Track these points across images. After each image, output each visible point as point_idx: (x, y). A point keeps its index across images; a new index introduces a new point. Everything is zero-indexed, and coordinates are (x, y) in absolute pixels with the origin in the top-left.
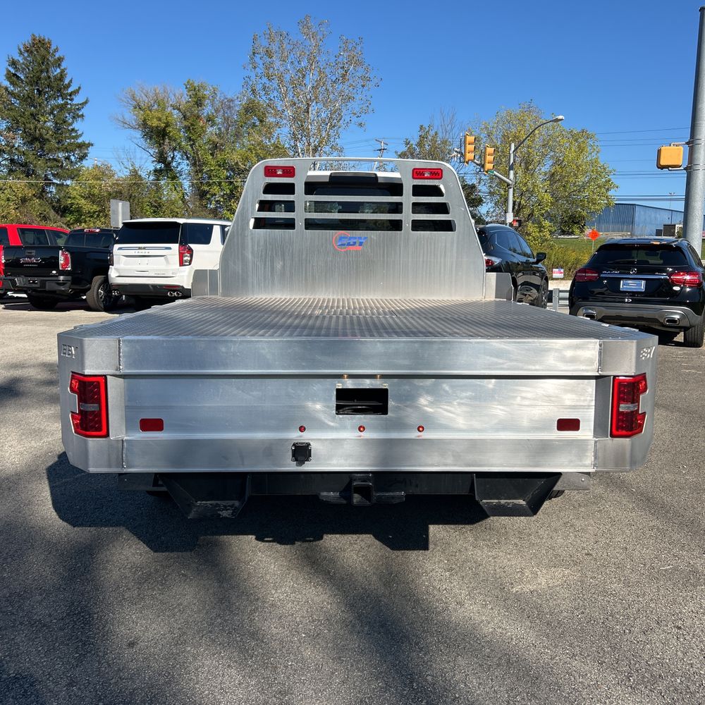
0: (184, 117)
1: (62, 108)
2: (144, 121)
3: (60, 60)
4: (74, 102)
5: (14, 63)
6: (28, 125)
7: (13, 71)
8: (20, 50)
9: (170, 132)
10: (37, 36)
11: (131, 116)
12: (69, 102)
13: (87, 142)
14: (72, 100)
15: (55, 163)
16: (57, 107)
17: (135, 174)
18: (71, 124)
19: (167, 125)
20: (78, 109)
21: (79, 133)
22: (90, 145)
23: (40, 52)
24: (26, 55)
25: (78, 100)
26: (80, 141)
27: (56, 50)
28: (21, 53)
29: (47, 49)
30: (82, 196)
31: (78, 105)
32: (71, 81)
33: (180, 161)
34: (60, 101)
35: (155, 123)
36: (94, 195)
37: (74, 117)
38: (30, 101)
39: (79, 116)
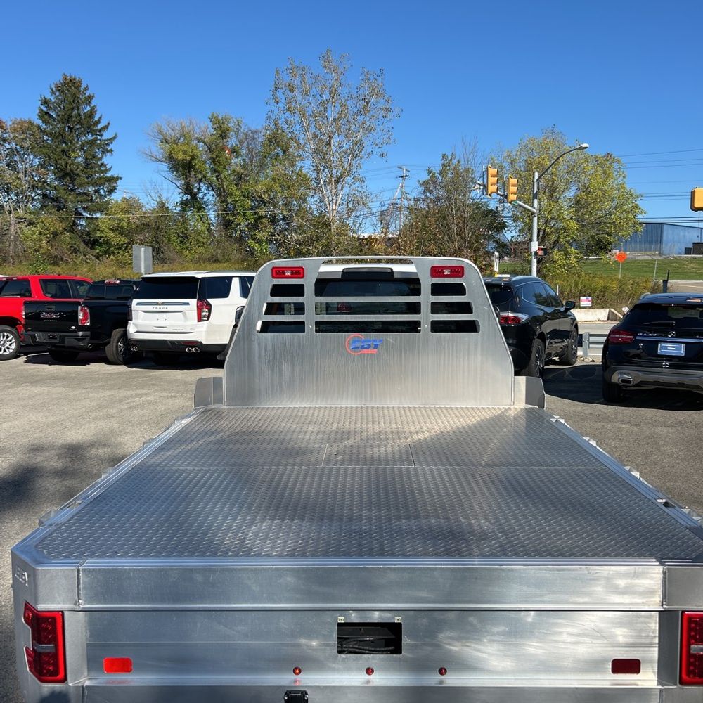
0: (209, 149)
1: (92, 143)
2: (171, 153)
3: (90, 97)
4: (103, 138)
5: (46, 102)
6: (59, 162)
7: (45, 110)
8: (52, 90)
9: (195, 164)
10: (68, 75)
11: (158, 150)
12: (99, 137)
13: (116, 176)
14: (101, 135)
15: (85, 197)
16: (87, 143)
17: (162, 206)
18: (100, 159)
19: (193, 158)
20: (108, 144)
21: (108, 167)
22: (119, 178)
23: (71, 91)
24: (57, 94)
25: (107, 135)
26: (109, 175)
27: (86, 89)
28: (53, 93)
29: (78, 88)
30: (111, 229)
31: (107, 140)
32: (100, 118)
33: (205, 192)
34: (90, 137)
35: (181, 156)
36: (122, 228)
37: (103, 153)
38: (60, 137)
39: (108, 151)
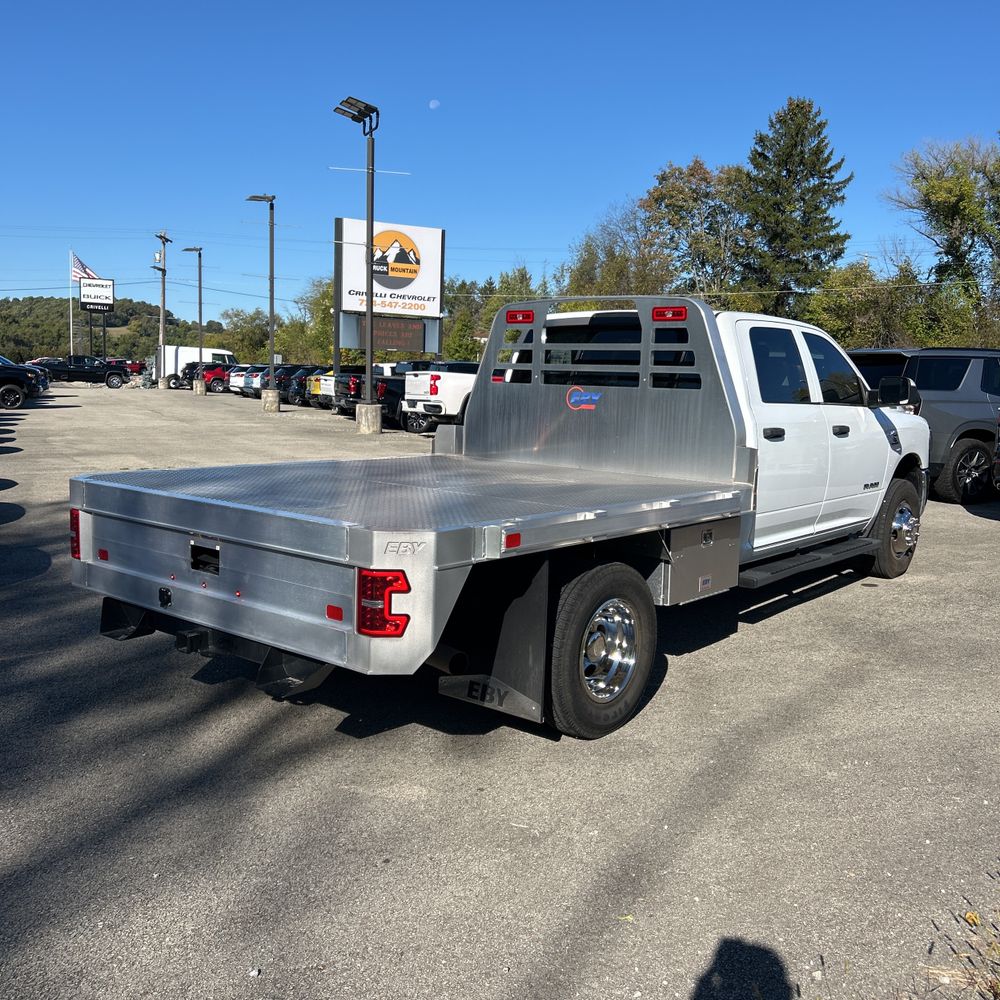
0: (992, 182)
1: (816, 190)
2: (926, 195)
3: (821, 126)
4: (834, 181)
5: (761, 140)
6: (768, 219)
7: (760, 150)
8: (771, 121)
9: (965, 208)
10: (795, 98)
11: (910, 191)
12: (828, 181)
13: (842, 234)
14: (831, 177)
15: (797, 265)
16: (809, 190)
17: (907, 276)
18: (825, 211)
19: (961, 198)
20: (838, 190)
21: (835, 222)
22: (847, 237)
23: (798, 123)
24: (778, 126)
25: (839, 177)
26: (834, 233)
27: (818, 113)
28: (772, 125)
29: (806, 116)
30: (824, 309)
31: (837, 184)
32: (831, 153)
33: (981, 250)
34: (814, 182)
35: (942, 196)
36: (840, 307)
37: (831, 202)
38: (774, 186)
39: (837, 199)
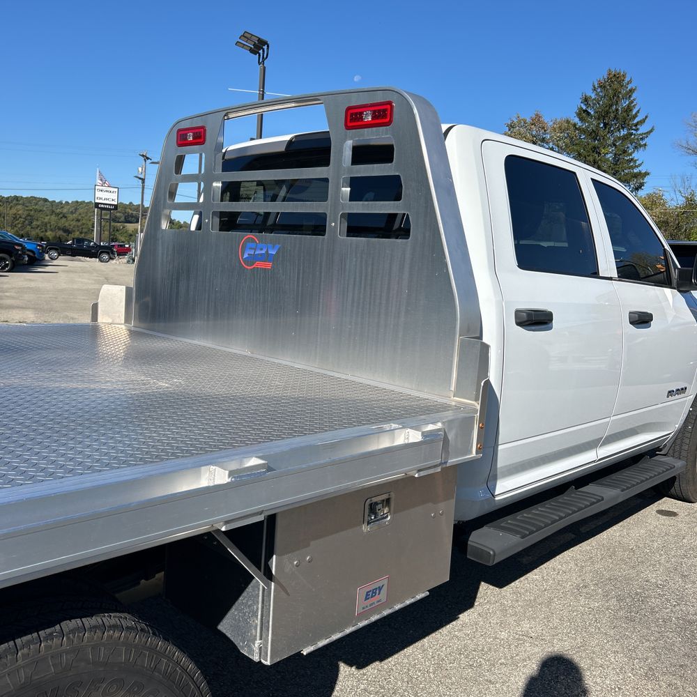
1: (625, 138)
3: (632, 91)
4: (639, 132)
5: (586, 100)
6: (588, 158)
7: (584, 108)
8: (594, 87)
10: (613, 70)
12: (634, 132)
13: (643, 172)
14: (637, 130)
16: (619, 138)
18: (631, 154)
20: (642, 139)
21: (638, 163)
22: (647, 174)
23: (612, 86)
24: (599, 90)
25: (643, 129)
26: (636, 171)
27: (630, 82)
28: (595, 89)
29: (621, 82)
31: (642, 135)
32: (638, 111)
34: (623, 132)
37: (636, 147)
38: (594, 135)
39: (641, 146)
